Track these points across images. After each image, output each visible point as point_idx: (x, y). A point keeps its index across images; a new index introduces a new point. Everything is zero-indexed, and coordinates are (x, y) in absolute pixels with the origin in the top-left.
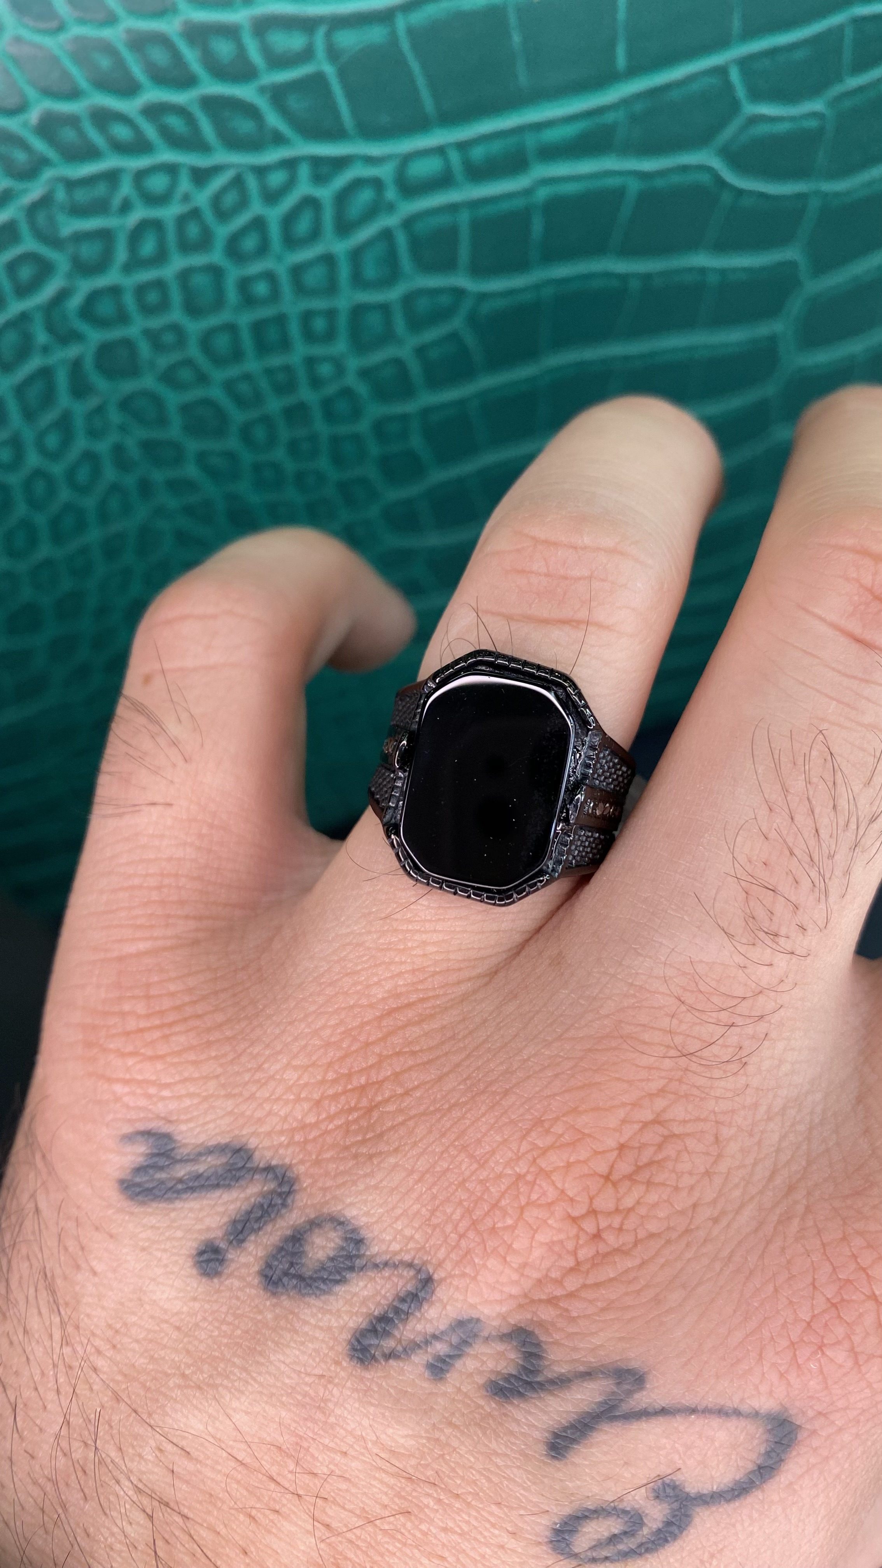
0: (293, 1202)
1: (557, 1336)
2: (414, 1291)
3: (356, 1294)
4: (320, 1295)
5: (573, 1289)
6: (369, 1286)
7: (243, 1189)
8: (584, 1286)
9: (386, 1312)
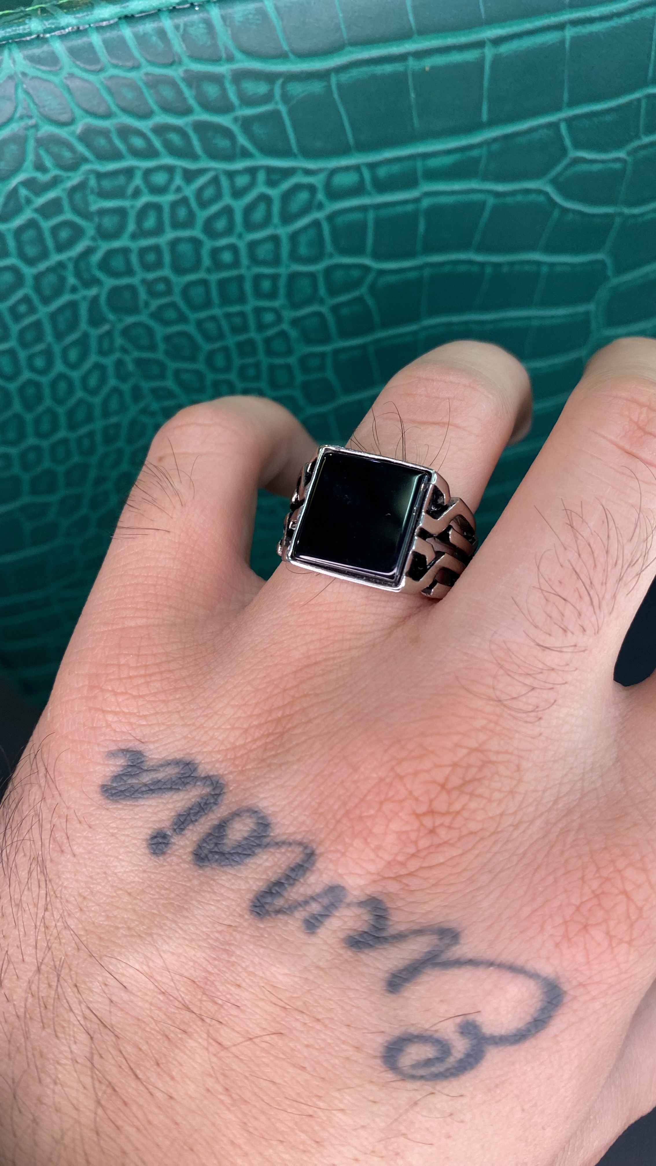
0: (222, 801)
1: (400, 904)
2: (301, 863)
3: (260, 865)
4: (235, 866)
5: (413, 870)
6: (270, 859)
7: (187, 790)
8: (421, 868)
9: (280, 879)
